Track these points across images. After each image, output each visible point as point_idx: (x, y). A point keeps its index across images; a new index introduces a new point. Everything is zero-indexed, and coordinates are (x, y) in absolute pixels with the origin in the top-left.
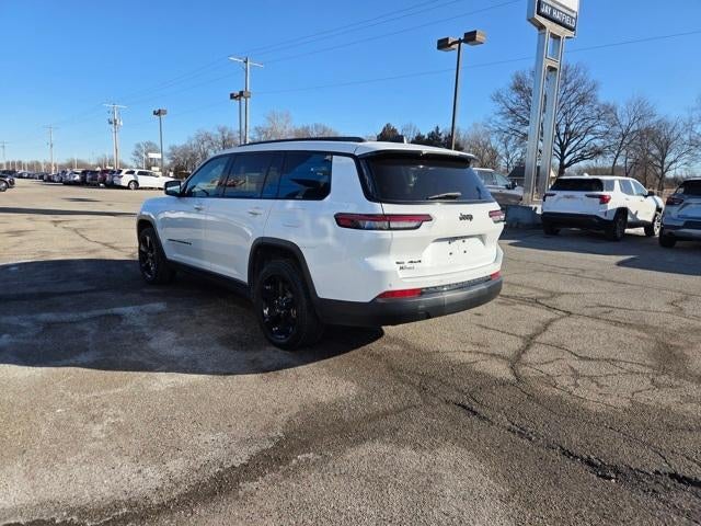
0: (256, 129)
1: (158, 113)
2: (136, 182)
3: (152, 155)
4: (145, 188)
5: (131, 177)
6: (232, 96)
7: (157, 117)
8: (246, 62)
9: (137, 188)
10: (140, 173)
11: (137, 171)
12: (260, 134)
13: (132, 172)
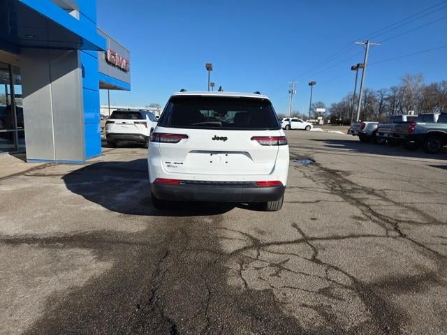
0: (392, 88)
1: (311, 84)
2: (289, 125)
3: (318, 110)
4: (295, 129)
5: (287, 123)
6: (353, 68)
7: (310, 86)
8: (367, 44)
9: (290, 129)
10: (293, 120)
11: (291, 119)
12: (395, 92)
13: (288, 120)
